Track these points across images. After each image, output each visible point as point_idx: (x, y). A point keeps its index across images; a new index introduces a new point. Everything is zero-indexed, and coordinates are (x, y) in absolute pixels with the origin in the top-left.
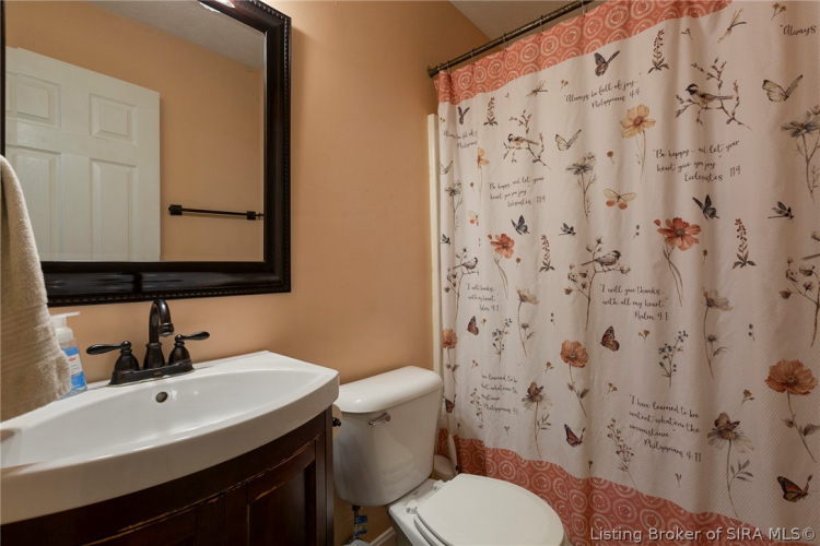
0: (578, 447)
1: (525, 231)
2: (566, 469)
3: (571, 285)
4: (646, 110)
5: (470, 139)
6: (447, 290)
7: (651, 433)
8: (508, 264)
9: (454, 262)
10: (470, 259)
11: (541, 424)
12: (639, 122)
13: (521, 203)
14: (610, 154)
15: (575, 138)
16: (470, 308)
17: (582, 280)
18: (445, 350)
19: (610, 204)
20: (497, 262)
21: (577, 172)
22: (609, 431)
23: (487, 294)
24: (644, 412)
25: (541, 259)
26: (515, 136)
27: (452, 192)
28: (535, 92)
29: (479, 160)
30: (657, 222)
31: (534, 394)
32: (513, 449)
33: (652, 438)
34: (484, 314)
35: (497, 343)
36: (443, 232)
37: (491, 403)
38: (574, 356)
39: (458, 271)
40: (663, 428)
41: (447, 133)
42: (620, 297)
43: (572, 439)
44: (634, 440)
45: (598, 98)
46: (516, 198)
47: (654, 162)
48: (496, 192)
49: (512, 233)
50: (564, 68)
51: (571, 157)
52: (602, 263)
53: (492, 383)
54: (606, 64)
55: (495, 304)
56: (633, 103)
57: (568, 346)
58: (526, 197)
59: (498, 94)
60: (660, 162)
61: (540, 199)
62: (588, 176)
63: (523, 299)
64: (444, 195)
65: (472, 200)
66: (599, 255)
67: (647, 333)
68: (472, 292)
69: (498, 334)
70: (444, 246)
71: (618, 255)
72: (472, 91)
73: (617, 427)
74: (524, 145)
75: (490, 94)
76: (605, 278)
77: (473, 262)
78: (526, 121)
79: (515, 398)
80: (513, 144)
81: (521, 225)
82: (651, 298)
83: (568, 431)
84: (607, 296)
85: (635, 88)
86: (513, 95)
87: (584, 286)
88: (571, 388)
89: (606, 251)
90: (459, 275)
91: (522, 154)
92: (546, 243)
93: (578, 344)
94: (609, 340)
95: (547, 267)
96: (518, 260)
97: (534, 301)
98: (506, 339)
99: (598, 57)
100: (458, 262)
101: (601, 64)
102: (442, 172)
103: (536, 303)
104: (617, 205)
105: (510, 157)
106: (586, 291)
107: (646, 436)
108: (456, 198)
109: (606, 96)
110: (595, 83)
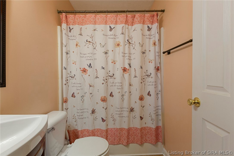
0: (105, 122)
1: (91, 67)
2: (102, 129)
3: (103, 82)
4: (120, 42)
5: (73, 38)
6: (65, 84)
7: (120, 114)
8: (86, 76)
9: (67, 75)
10: (72, 75)
11: (95, 119)
12: (118, 45)
13: (90, 60)
14: (113, 51)
15: (105, 45)
16: (72, 90)
17: (106, 80)
18: (64, 104)
19: (112, 62)
20: (82, 76)
21: (105, 54)
22: (111, 116)
23: (80, 85)
24: (118, 110)
25: (95, 75)
26: (89, 41)
27: (67, 53)
28: (95, 30)
29: (77, 45)
30: (122, 68)
31: (93, 112)
32: (87, 128)
33: (120, 115)
34: (78, 91)
35: (82, 99)
36: (64, 66)
37: (80, 117)
38: (104, 100)
39: (69, 78)
40: (122, 112)
41: (65, 34)
42: (114, 84)
43: (103, 120)
44: (116, 117)
45: (110, 37)
46: (88, 58)
47: (121, 54)
48: (82, 56)
49: (87, 68)
50: (102, 26)
51: (103, 50)
52: (110, 77)
53: (81, 111)
54: (112, 29)
55: (82, 88)
56: (117, 40)
57: (103, 98)
58: (92, 58)
59: (84, 27)
60: (123, 55)
61: (95, 59)
62: (107, 55)
63: (90, 86)
64: (64, 54)
65: (73, 57)
66: (109, 75)
67: (119, 92)
68: (73, 85)
69: (82, 97)
70: (64, 70)
71: (114, 75)
72: (74, 23)
73: (113, 115)
74: (91, 44)
75: (81, 26)
76: (111, 80)
77: (74, 76)
78: (92, 37)
79: (88, 114)
80: (88, 43)
81: (90, 66)
82: (120, 84)
83: (102, 119)
84: (111, 84)
85: (118, 37)
86: (88, 29)
87: (106, 82)
88: (103, 108)
89: (111, 74)
90: (69, 80)
91: (91, 46)
92: (97, 71)
93: (105, 97)
94: (111, 95)
95: (97, 77)
96: (89, 75)
97: (93, 86)
98: (85, 98)
99: (110, 27)
100: (68, 76)
101: (111, 29)
102: (64, 46)
103: (94, 87)
104: (114, 63)
105: (87, 46)
106: (107, 83)
107: (119, 115)
108: (68, 55)
109: (112, 37)
110: (109, 33)
